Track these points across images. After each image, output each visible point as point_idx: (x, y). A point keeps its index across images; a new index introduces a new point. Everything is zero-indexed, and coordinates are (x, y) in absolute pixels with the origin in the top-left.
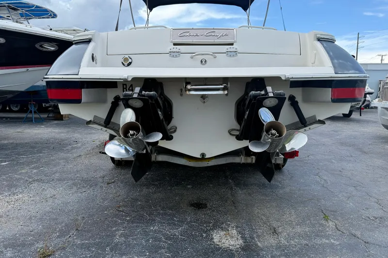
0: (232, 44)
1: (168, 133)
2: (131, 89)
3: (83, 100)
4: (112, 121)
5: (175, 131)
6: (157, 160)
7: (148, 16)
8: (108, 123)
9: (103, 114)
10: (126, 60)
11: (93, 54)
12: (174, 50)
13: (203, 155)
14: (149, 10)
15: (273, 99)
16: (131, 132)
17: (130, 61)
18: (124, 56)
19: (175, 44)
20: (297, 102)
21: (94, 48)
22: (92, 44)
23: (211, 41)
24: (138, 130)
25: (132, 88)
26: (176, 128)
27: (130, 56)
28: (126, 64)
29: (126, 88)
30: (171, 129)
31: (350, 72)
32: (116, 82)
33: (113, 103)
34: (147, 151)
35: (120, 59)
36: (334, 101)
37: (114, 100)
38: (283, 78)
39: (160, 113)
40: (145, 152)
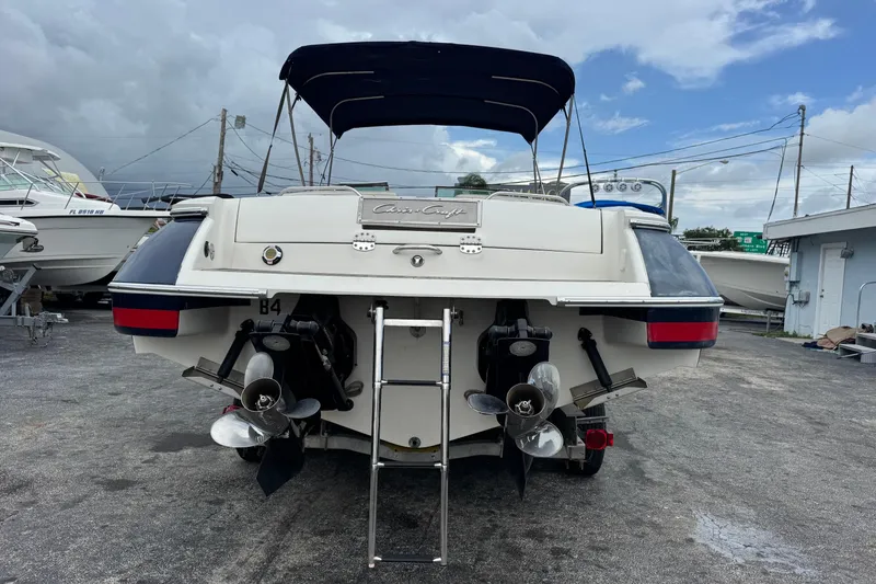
0: (473, 230)
1: (343, 395)
2: (276, 307)
3: (182, 329)
4: (234, 368)
5: (359, 391)
6: (329, 447)
7: (332, 148)
8: (226, 373)
9: (217, 356)
10: (270, 252)
11: (207, 243)
12: (365, 237)
13: (415, 441)
14: (334, 137)
15: (526, 343)
16: (263, 398)
17: (279, 254)
18: (267, 245)
19: (365, 227)
20: (594, 343)
21: (211, 231)
22: (206, 224)
23: (434, 224)
24: (275, 395)
25: (279, 306)
26: (362, 385)
27: (278, 245)
28: (270, 260)
29: (266, 307)
30: (350, 388)
31: (682, 293)
32: (249, 300)
33: (238, 334)
34: (292, 434)
35: (260, 250)
36: (653, 345)
37: (240, 329)
38: (553, 303)
39: (325, 358)
40: (287, 435)
